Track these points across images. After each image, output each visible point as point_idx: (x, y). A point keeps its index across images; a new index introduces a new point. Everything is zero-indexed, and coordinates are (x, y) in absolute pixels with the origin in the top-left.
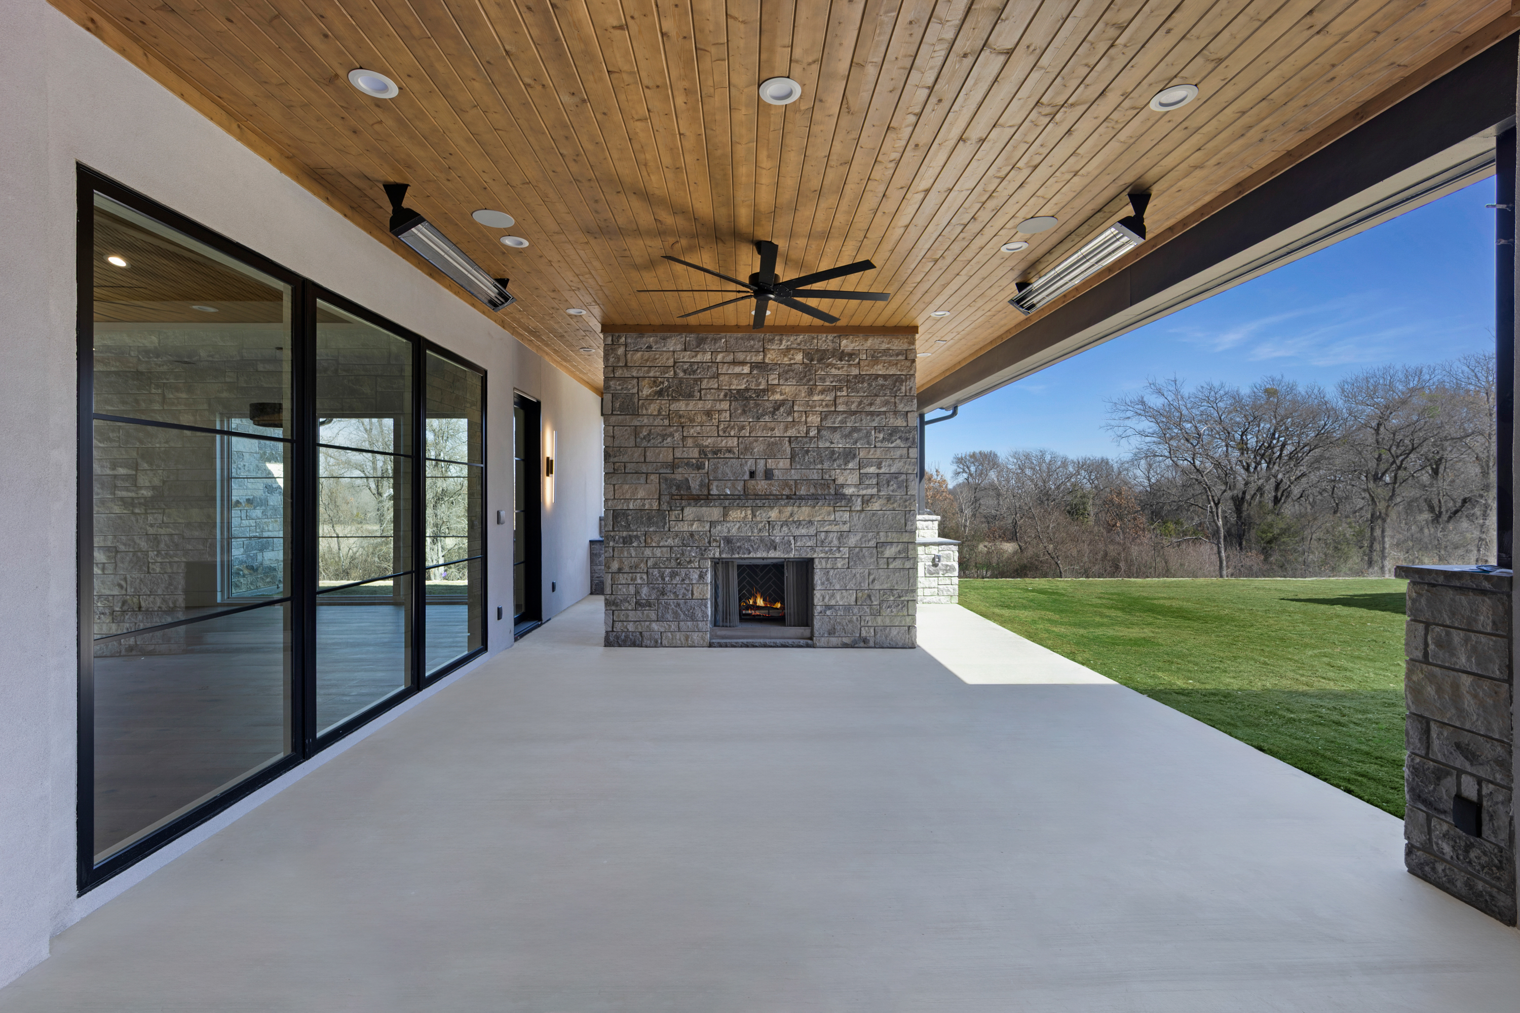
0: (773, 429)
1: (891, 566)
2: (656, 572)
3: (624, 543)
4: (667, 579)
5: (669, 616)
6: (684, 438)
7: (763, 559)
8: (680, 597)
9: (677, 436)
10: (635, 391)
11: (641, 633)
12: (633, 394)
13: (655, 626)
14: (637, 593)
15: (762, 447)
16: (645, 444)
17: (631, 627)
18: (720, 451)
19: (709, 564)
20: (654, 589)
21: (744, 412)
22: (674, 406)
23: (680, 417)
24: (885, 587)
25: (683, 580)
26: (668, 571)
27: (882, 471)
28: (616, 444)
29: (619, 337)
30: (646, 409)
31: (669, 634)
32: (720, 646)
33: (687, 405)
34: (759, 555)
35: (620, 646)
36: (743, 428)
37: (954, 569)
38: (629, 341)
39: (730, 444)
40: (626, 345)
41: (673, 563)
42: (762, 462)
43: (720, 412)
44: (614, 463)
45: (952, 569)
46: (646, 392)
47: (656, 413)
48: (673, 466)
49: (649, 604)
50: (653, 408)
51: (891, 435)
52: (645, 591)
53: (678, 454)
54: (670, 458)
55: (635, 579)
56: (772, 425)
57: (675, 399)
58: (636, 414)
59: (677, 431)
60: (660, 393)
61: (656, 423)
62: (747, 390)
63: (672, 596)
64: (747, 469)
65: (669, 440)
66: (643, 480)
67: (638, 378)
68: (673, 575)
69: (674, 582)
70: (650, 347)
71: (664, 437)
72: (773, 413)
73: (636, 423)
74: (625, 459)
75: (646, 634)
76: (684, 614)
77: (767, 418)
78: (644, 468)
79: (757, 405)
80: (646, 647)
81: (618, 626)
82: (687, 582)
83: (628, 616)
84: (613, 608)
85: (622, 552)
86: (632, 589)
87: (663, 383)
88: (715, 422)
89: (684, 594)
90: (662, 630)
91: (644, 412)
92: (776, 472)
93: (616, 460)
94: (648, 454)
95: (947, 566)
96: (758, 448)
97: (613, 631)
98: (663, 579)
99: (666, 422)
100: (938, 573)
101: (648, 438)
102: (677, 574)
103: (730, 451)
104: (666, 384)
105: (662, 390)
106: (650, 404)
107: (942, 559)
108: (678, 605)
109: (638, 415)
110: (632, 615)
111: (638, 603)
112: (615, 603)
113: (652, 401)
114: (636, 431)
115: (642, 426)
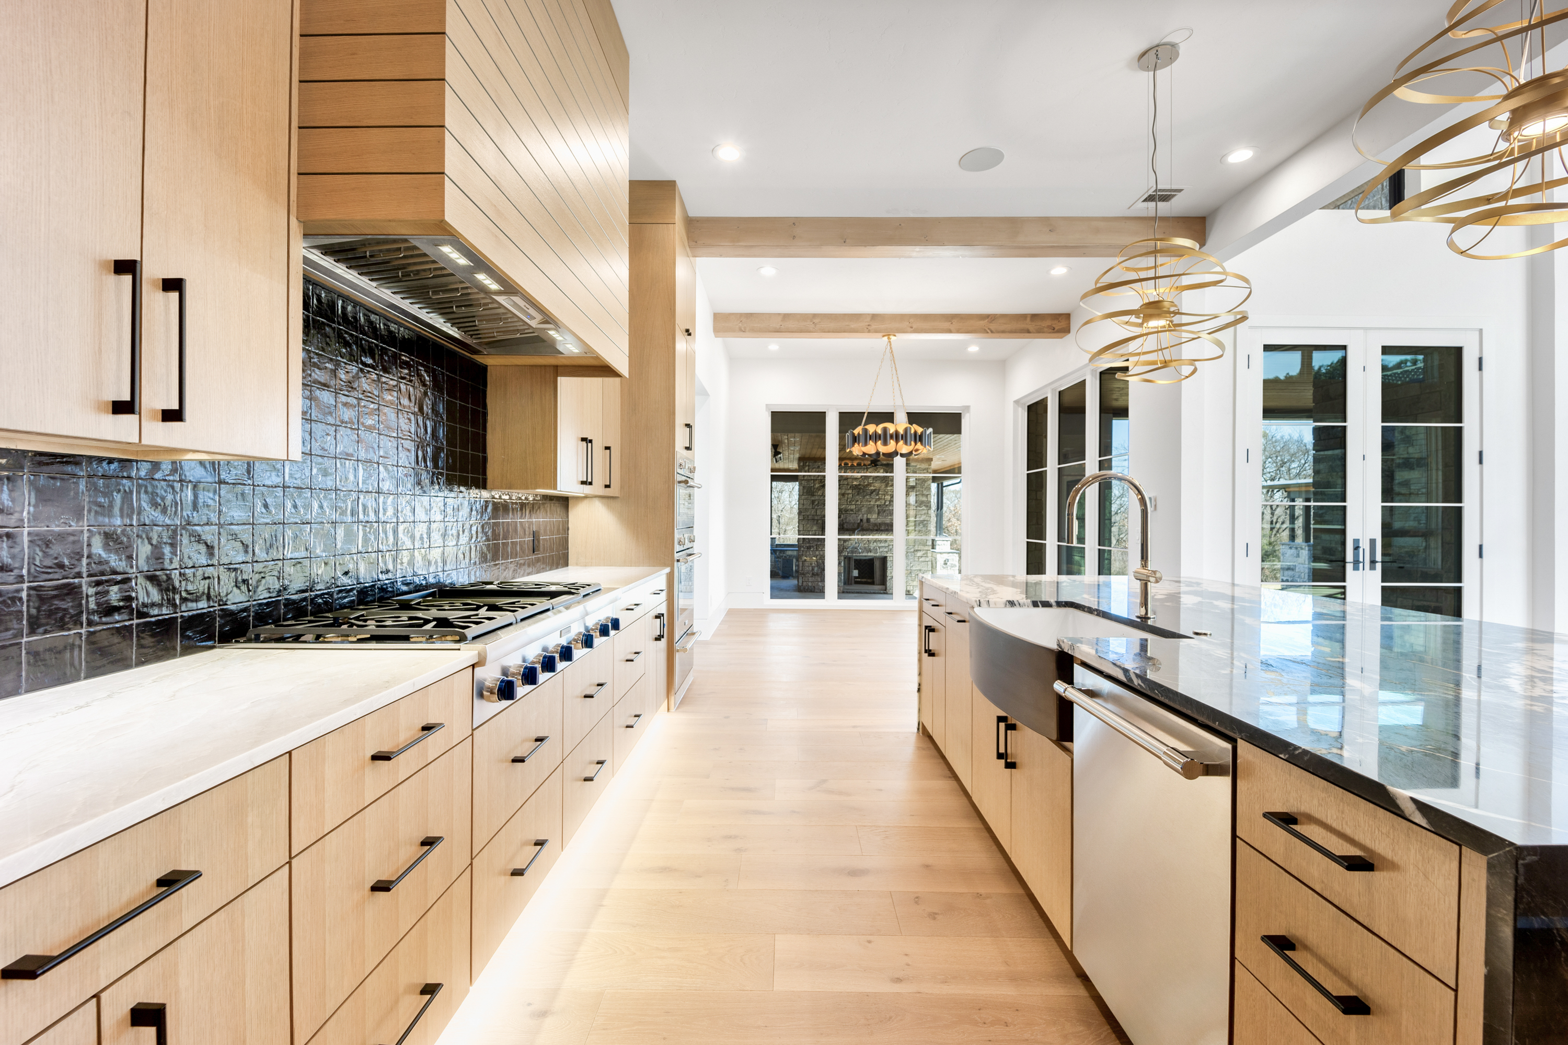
0: (870, 502)
1: (920, 560)
3: (807, 549)
7: (865, 556)
11: (814, 587)
14: (813, 570)
15: (866, 509)
16: (816, 507)
17: (810, 584)
18: (848, 511)
19: (842, 558)
21: (858, 494)
24: (917, 569)
27: (917, 519)
28: (805, 507)
29: (806, 463)
32: (847, 592)
34: (864, 555)
36: (857, 501)
37: (956, 566)
39: (852, 508)
40: (809, 466)
42: (866, 515)
43: (848, 494)
45: (955, 566)
46: (817, 486)
49: (817, 574)
51: (920, 504)
52: (815, 569)
56: (870, 500)
58: (813, 495)
62: (859, 485)
64: (859, 518)
66: (815, 522)
70: (819, 467)
72: (870, 495)
73: (813, 499)
74: (808, 513)
75: (816, 587)
77: (868, 497)
78: (816, 518)
79: (863, 491)
81: (805, 583)
85: (806, 552)
86: (810, 568)
88: (846, 498)
92: (871, 520)
96: (864, 510)
101: (818, 505)
103: (852, 510)
109: (814, 495)
110: (810, 579)
111: (813, 574)
112: (803, 574)
113: (819, 490)
114: (813, 502)
115: (815, 500)
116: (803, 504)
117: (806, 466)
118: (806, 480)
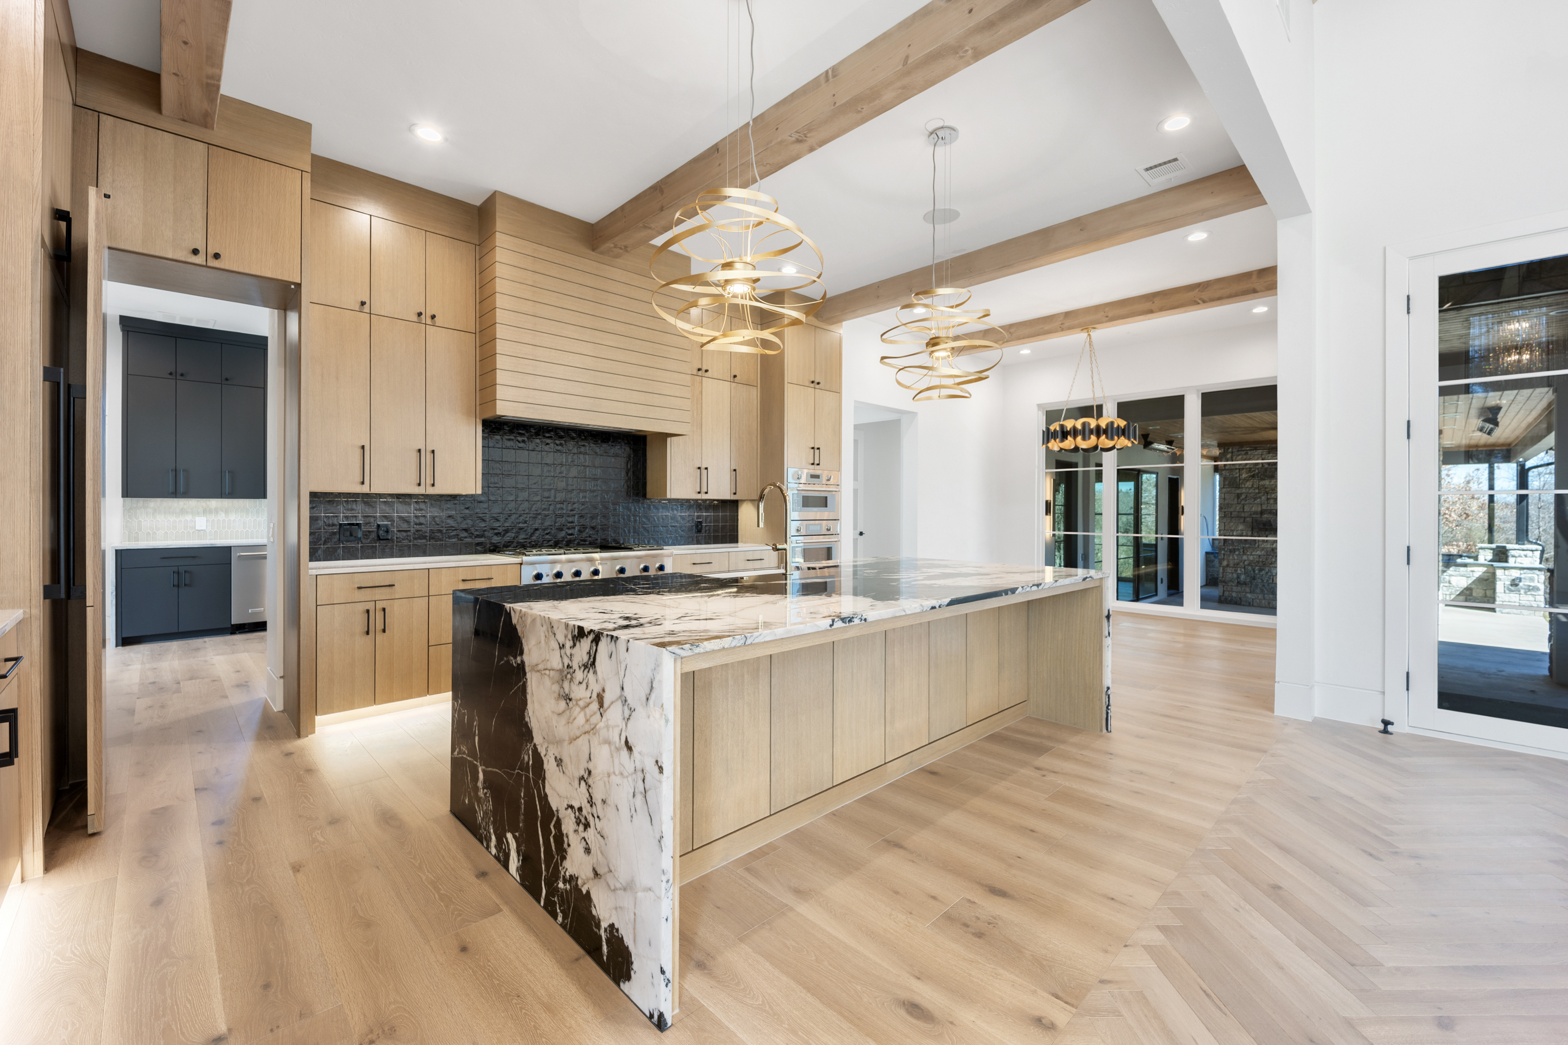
2: (1250, 568)
3: (1230, 552)
4: (1257, 572)
5: (1258, 591)
6: (1268, 499)
8: (1265, 581)
9: (1263, 498)
10: (1238, 475)
11: (1240, 598)
12: (1236, 477)
13: (1249, 595)
14: (1238, 577)
16: (1243, 502)
17: (1234, 595)
20: (1248, 576)
22: (1262, 483)
23: (1266, 488)
25: (1267, 573)
26: (1257, 568)
28: (1226, 502)
29: (1228, 449)
30: (1245, 485)
31: (1258, 601)
33: (1270, 482)
35: (1227, 603)
38: (1234, 450)
40: (1232, 452)
41: (1261, 564)
44: (1225, 512)
46: (1244, 476)
47: (1250, 486)
48: (1262, 513)
49: (1245, 583)
50: (1249, 484)
52: (1243, 577)
53: (1264, 507)
54: (1259, 509)
55: (1237, 570)
57: (1263, 479)
58: (1238, 487)
59: (1263, 495)
60: (1253, 476)
61: (1250, 491)
63: (1260, 581)
65: (1258, 500)
66: (1242, 520)
67: (1239, 469)
68: (1260, 570)
69: (1261, 573)
71: (1255, 499)
73: (1238, 491)
74: (1232, 510)
75: (1243, 599)
76: (1267, 590)
78: (1243, 515)
80: (1243, 605)
82: (1269, 574)
83: (1232, 589)
84: (1224, 584)
85: (1229, 556)
86: (1235, 576)
87: (1255, 471)
89: (1267, 581)
90: (1254, 598)
91: (1243, 486)
93: (1226, 510)
94: (1245, 507)
97: (1223, 595)
98: (1254, 571)
99: (1257, 491)
101: (1245, 499)
102: (1263, 570)
104: (1257, 471)
105: (1254, 474)
106: (1246, 482)
108: (1264, 586)
109: (1239, 488)
110: (1235, 588)
111: (1238, 582)
112: (1224, 582)
113: (1248, 480)
114: (1238, 496)
115: (1242, 494)
116: (1224, 499)
117: (1228, 453)
118: (1228, 470)
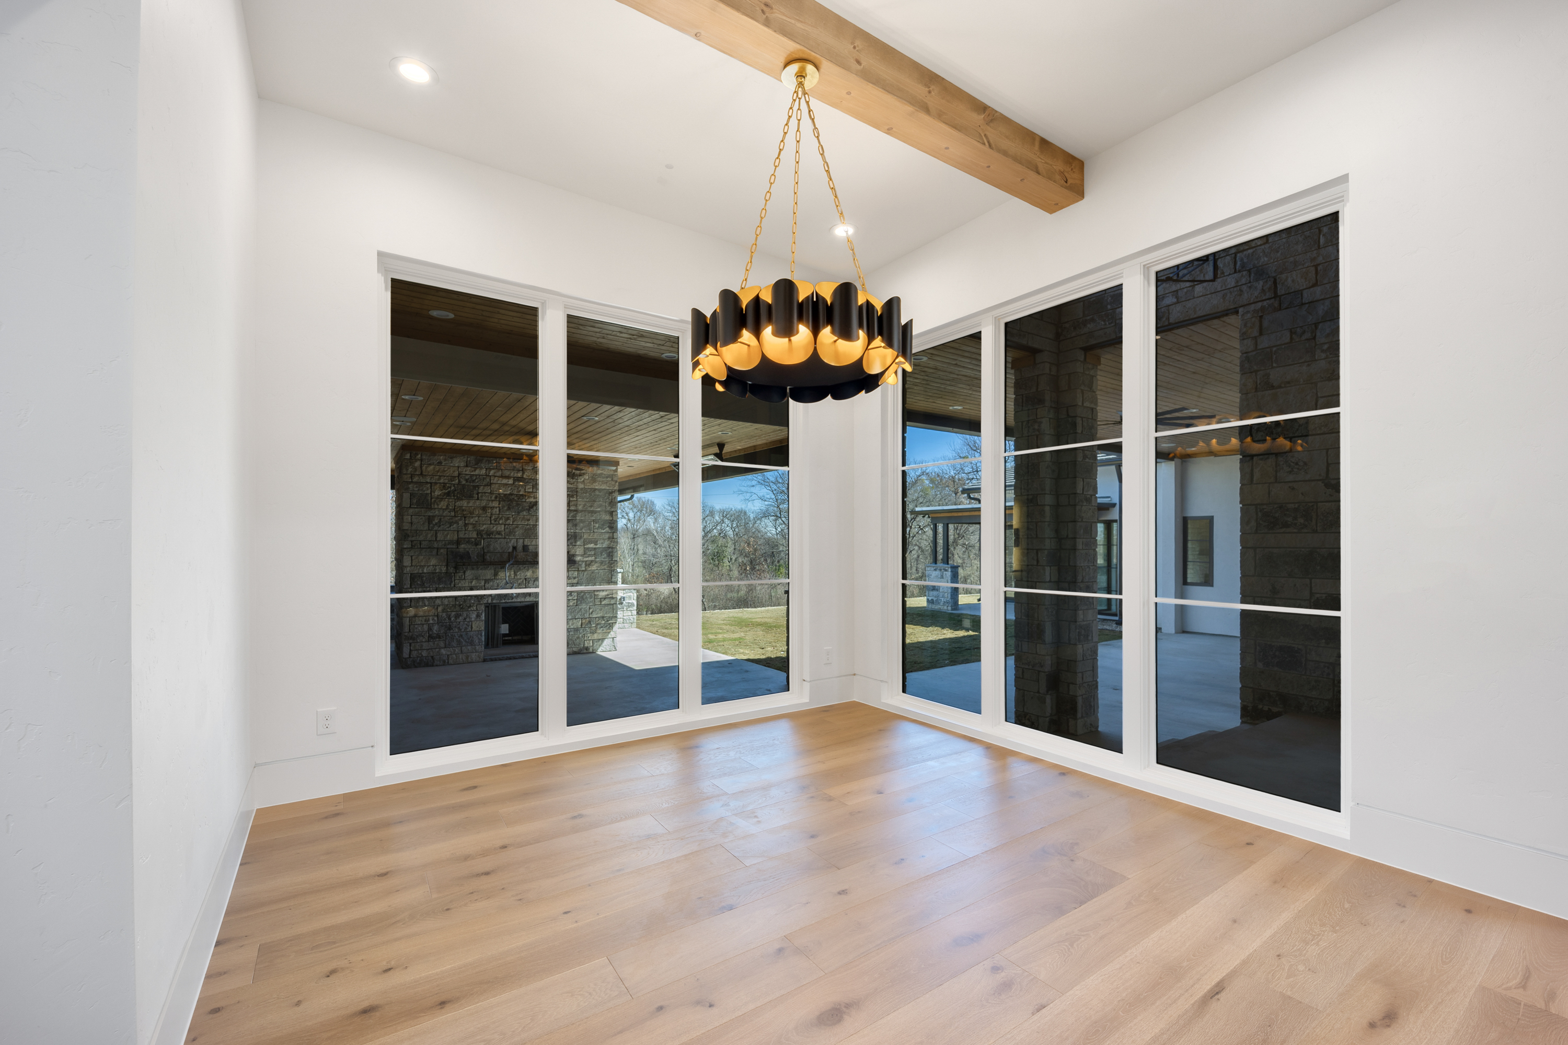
0: (529, 520)
1: (603, 603)
2: (444, 615)
4: (452, 619)
5: (454, 644)
6: (466, 525)
7: (520, 602)
8: (463, 630)
9: (461, 523)
10: (429, 492)
11: (432, 657)
12: (427, 494)
13: (443, 651)
14: (430, 629)
15: (521, 531)
16: (436, 528)
17: (424, 653)
18: (492, 533)
19: (483, 607)
20: (442, 626)
21: (509, 509)
22: (458, 504)
23: (463, 510)
24: (599, 615)
25: (465, 619)
26: (453, 613)
27: (598, 546)
28: (414, 527)
29: (417, 454)
30: (438, 505)
31: (454, 656)
32: (492, 660)
33: (468, 503)
34: (519, 600)
35: (416, 667)
36: (508, 519)
38: (424, 457)
39: (499, 529)
40: (421, 460)
41: (458, 608)
42: (521, 541)
43: (492, 508)
44: (412, 541)
45: (633, 605)
46: (437, 493)
47: (444, 507)
48: (458, 542)
49: (439, 637)
50: (443, 504)
51: (603, 525)
52: (436, 628)
53: (461, 535)
54: (455, 537)
55: (429, 620)
56: (528, 517)
57: (459, 499)
58: (429, 508)
59: (460, 520)
60: (448, 494)
61: (444, 514)
62: (511, 494)
63: (457, 630)
64: (511, 545)
65: (455, 526)
66: (435, 552)
67: (431, 483)
68: (457, 616)
69: (458, 620)
70: (440, 463)
71: (451, 524)
72: (529, 510)
73: (430, 514)
74: (421, 538)
75: (437, 658)
76: (465, 641)
77: (525, 513)
78: (436, 545)
79: (518, 505)
80: (437, 666)
81: (414, 654)
82: (468, 620)
83: (422, 646)
84: (411, 641)
85: (418, 602)
86: (426, 627)
87: (450, 487)
88: (489, 515)
89: (466, 628)
90: (449, 653)
91: (436, 506)
92: (531, 547)
93: (413, 539)
94: (438, 535)
95: (629, 603)
96: (519, 532)
97: (410, 657)
98: (450, 619)
99: (453, 514)
100: (623, 608)
101: (439, 524)
102: (461, 615)
103: (499, 533)
104: (453, 488)
105: (449, 492)
106: (440, 501)
107: (626, 599)
108: (461, 636)
109: (431, 509)
110: (425, 645)
111: (430, 636)
112: (412, 638)
113: (442, 499)
114: (430, 520)
115: (434, 517)
116: (412, 523)
117: (416, 460)
118: (416, 483)
